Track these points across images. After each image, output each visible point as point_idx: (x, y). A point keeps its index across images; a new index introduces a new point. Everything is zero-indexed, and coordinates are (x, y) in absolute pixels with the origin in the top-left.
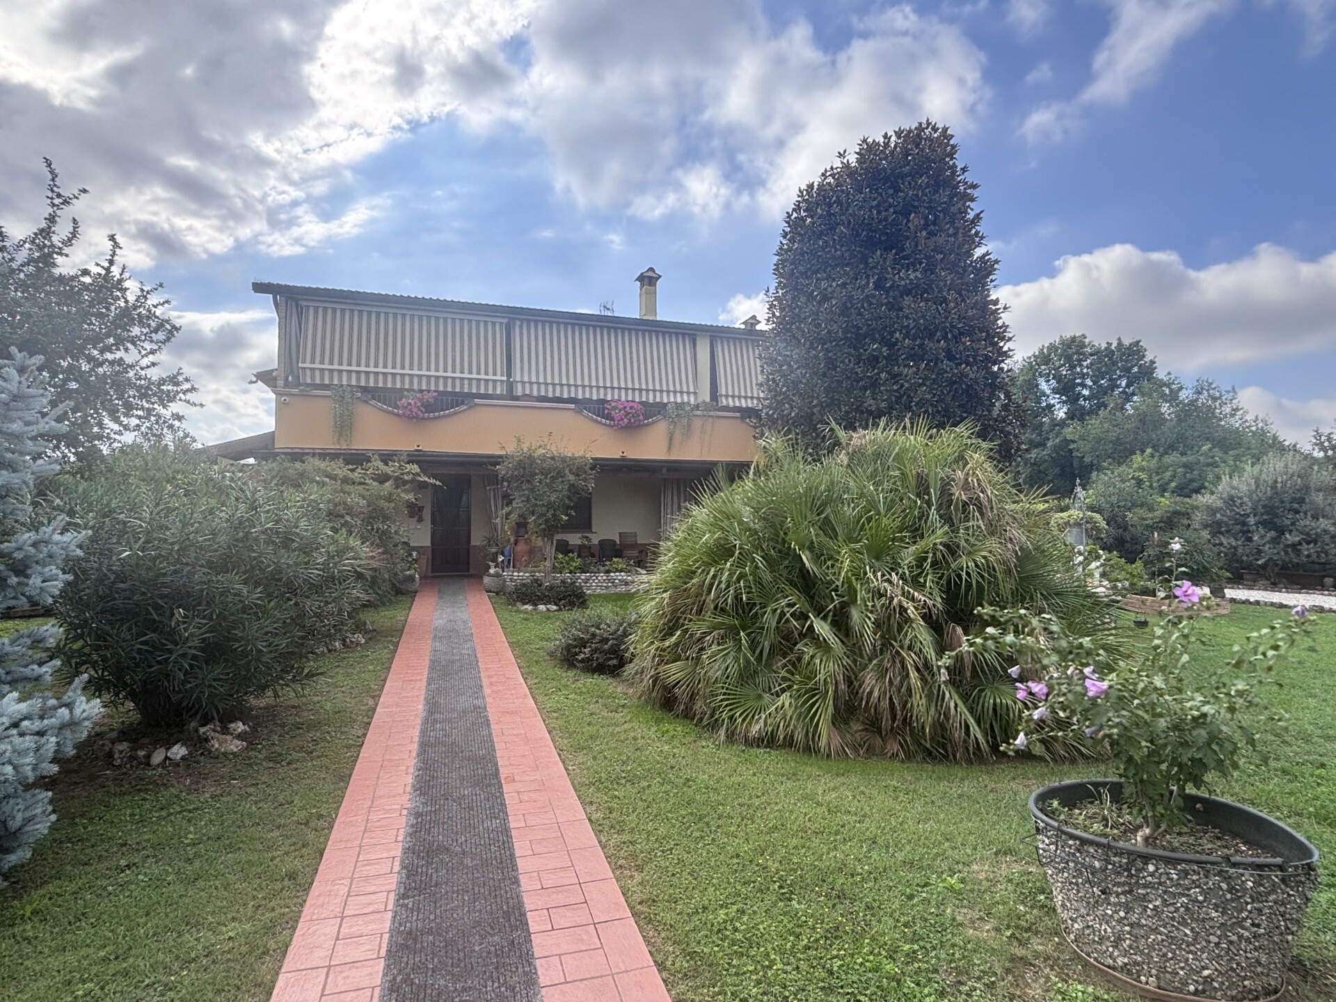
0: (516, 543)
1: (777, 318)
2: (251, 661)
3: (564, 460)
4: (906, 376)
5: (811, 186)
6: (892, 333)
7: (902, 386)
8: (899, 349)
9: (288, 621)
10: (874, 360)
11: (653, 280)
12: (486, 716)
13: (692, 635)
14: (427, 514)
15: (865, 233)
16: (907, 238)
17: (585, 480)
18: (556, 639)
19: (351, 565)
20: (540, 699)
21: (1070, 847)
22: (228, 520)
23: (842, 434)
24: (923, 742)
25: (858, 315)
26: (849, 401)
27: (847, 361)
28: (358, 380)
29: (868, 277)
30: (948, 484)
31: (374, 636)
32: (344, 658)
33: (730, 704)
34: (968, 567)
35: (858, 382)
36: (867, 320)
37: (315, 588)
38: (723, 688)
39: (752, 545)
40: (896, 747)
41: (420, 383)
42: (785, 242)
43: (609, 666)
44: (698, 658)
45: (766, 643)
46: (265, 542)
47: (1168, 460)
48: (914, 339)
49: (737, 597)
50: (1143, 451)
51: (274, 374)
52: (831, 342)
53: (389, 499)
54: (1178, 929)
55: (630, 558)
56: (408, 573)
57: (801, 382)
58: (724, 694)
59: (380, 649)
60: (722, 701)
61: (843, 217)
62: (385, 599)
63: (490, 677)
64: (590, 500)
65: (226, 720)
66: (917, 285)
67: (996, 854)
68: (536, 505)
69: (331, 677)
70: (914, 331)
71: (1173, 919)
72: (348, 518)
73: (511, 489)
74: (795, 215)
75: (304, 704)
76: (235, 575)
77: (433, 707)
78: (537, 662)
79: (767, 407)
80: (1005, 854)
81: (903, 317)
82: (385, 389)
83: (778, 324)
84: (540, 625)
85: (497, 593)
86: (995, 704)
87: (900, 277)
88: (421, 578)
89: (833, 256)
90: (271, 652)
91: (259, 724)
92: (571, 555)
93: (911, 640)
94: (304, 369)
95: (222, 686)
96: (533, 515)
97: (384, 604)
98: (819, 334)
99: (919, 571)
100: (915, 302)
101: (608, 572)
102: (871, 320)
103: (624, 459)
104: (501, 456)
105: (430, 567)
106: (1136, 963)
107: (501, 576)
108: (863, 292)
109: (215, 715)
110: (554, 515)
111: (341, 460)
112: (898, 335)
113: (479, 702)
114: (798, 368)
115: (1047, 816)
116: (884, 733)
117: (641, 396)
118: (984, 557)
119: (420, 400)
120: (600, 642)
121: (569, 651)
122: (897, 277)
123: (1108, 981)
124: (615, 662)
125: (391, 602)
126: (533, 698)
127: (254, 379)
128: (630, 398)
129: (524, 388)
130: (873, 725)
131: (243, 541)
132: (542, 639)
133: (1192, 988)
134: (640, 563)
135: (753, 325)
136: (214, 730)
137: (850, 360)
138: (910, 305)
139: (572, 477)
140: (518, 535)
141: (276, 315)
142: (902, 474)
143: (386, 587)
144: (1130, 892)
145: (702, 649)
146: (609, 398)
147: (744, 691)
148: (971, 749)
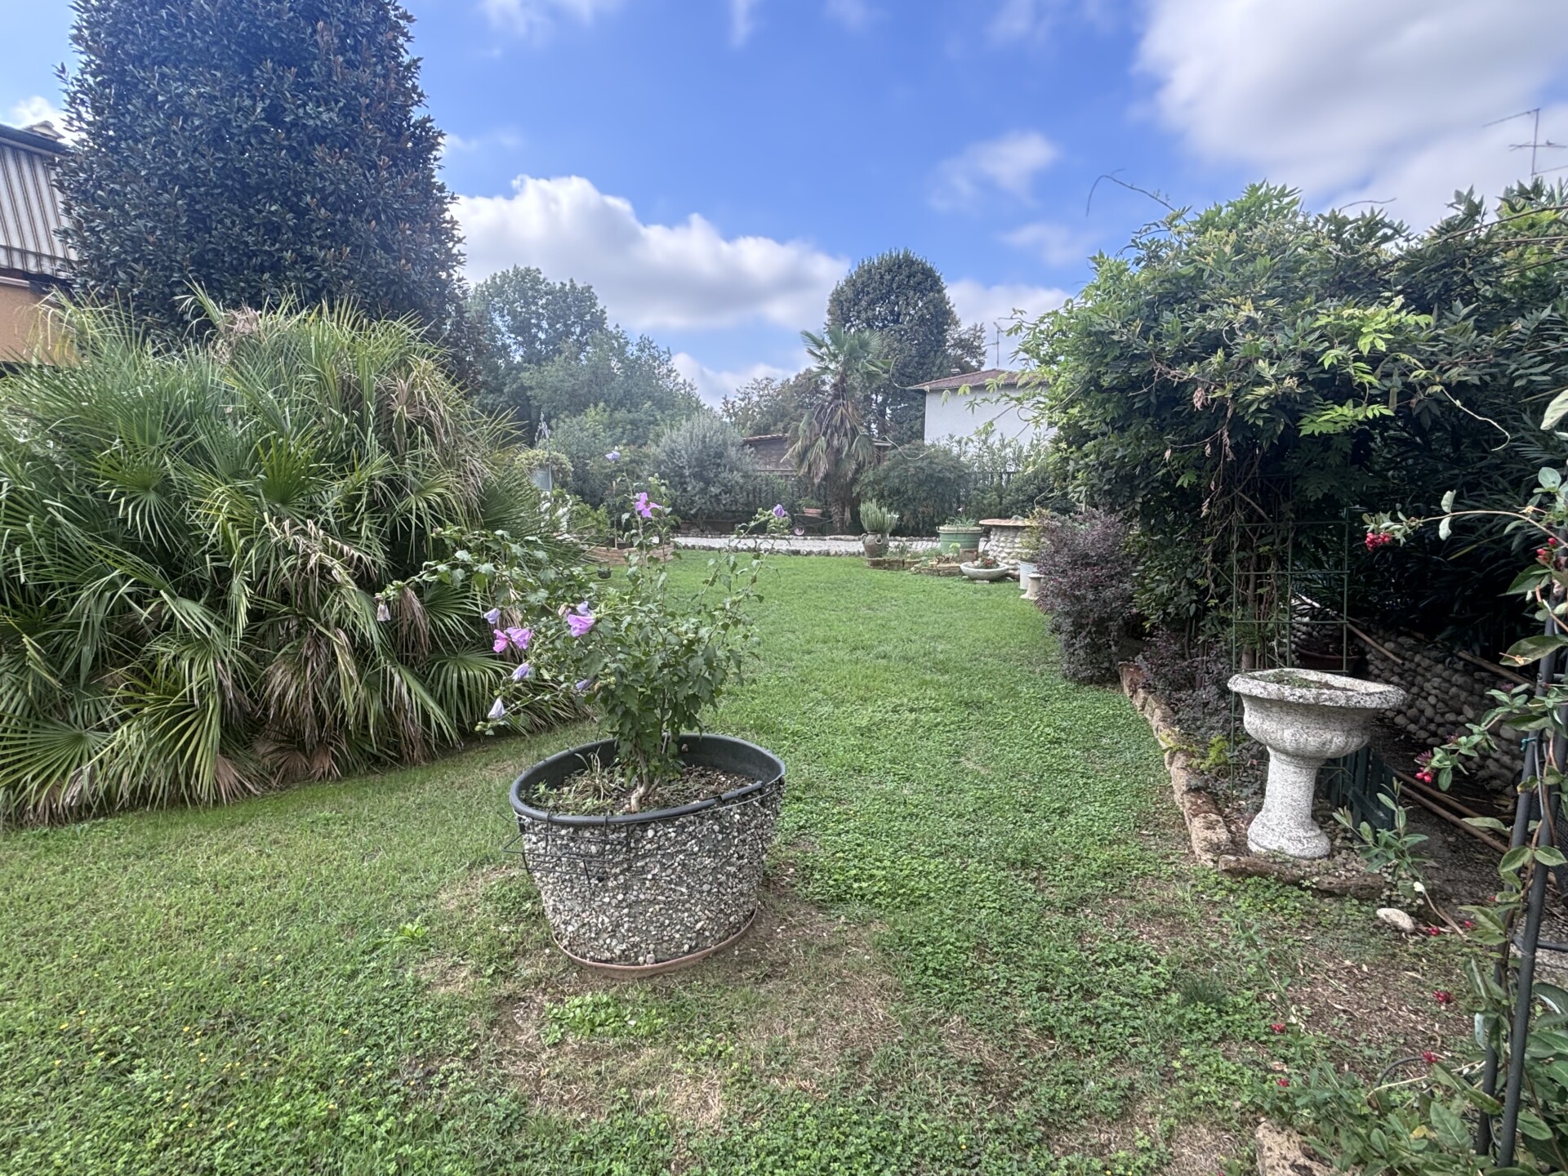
1: (88, 123)
4: (324, 262)
6: (299, 195)
7: (319, 275)
8: (312, 221)
10: (273, 230)
15: (243, 24)
16: (315, 57)
21: (562, 838)
23: (216, 312)
24: (367, 748)
29: (253, 98)
30: (388, 397)
34: (418, 509)
36: (257, 165)
39: (40, 484)
40: (328, 762)
45: (86, 649)
47: (618, 415)
48: (334, 211)
49: (10, 577)
50: (596, 405)
54: (675, 891)
57: (147, 242)
67: (470, 869)
71: (670, 882)
80: (481, 864)
81: (316, 174)
86: (460, 679)
87: (305, 112)
93: (340, 613)
98: (174, 168)
99: (351, 515)
102: (264, 166)
106: (634, 945)
108: (247, 119)
112: (308, 199)
115: (531, 805)
116: (308, 747)
118: (440, 495)
122: (301, 110)
123: (606, 977)
130: (293, 740)
133: (686, 947)
135: (48, 136)
138: (324, 159)
144: (628, 869)
148: (433, 742)
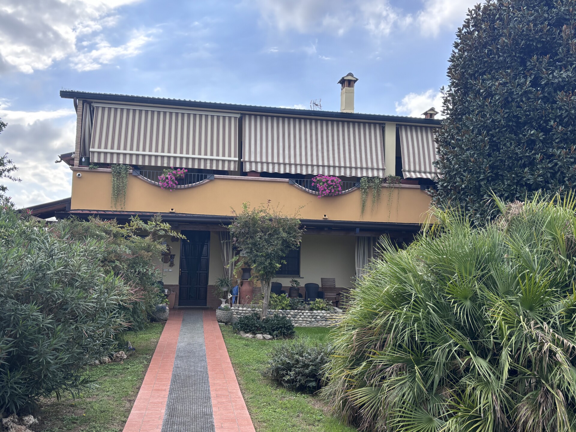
0: (242, 284)
1: (451, 110)
2: (41, 370)
3: (279, 221)
4: (559, 156)
5: (478, 7)
8: (554, 134)
9: (71, 340)
10: (531, 143)
11: (351, 83)
12: (212, 422)
13: (375, 366)
14: (177, 261)
15: (523, 42)
16: (560, 45)
17: (295, 237)
18: (268, 363)
19: (117, 300)
20: (254, 410)
22: (31, 265)
23: (501, 204)
25: (518, 107)
26: (511, 176)
27: (508, 144)
28: (131, 160)
29: (525, 77)
31: (133, 353)
32: (111, 369)
33: (406, 425)
35: (518, 161)
36: (525, 111)
37: (91, 316)
38: (400, 411)
39: (425, 294)
41: (175, 163)
42: (457, 51)
43: (309, 387)
44: (380, 386)
45: (437, 376)
46: (56, 281)
48: (567, 126)
49: (412, 337)
51: (73, 156)
52: (495, 129)
53: (148, 249)
55: (329, 299)
56: (161, 305)
57: (470, 161)
58: (401, 417)
59: (138, 363)
60: (399, 422)
61: (505, 31)
62: (142, 325)
63: (216, 390)
64: (299, 252)
65: (22, 413)
66: (569, 83)
68: (257, 256)
69: (101, 384)
70: (566, 120)
72: (117, 263)
73: (239, 243)
74: (465, 30)
75: (80, 404)
76: (34, 305)
77: (172, 412)
78: (253, 381)
79: (442, 180)
82: (150, 167)
83: (451, 115)
84: (258, 350)
85: (226, 323)
87: (553, 76)
88: (170, 309)
89: (497, 61)
90: (57, 363)
91: (45, 418)
92: (283, 295)
94: (93, 152)
95: (20, 388)
96: (255, 262)
97: (141, 329)
98: (485, 123)
100: (567, 96)
101: (312, 309)
102: (529, 111)
103: (325, 221)
104: (232, 218)
105: (177, 301)
107: (230, 309)
108: (522, 89)
109: (15, 411)
110: (270, 264)
111: (115, 220)
112: (552, 123)
113: (208, 411)
114: (467, 150)
117: (340, 172)
119: (175, 175)
120: (303, 367)
121: (278, 373)
122: (551, 76)
124: (314, 384)
125: (147, 328)
126: (248, 409)
127: (59, 159)
128: (332, 173)
129: (251, 166)
131: (41, 280)
132: (258, 362)
134: (337, 304)
135: (431, 115)
136: (13, 421)
137: (511, 144)
138: (562, 99)
139: (284, 235)
140: (243, 278)
141: (75, 112)
142: (554, 239)
143: (143, 316)
145: (384, 378)
146: (315, 173)
147: (419, 415)
